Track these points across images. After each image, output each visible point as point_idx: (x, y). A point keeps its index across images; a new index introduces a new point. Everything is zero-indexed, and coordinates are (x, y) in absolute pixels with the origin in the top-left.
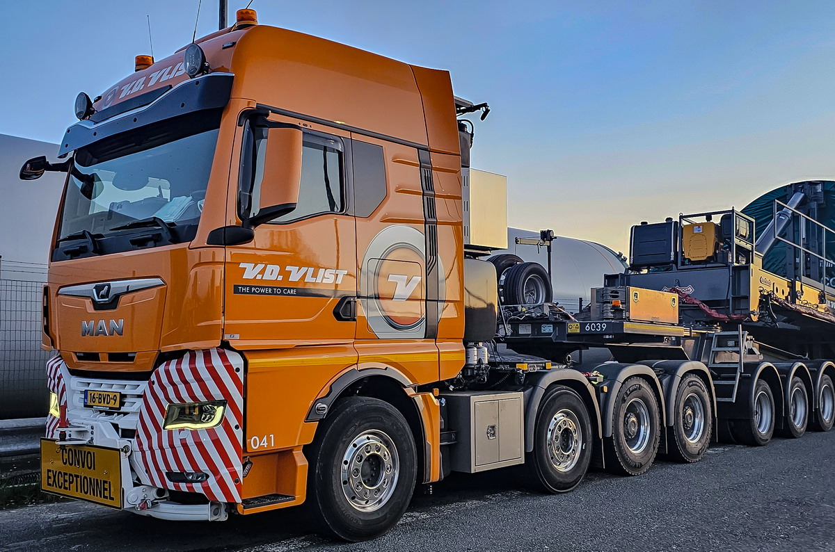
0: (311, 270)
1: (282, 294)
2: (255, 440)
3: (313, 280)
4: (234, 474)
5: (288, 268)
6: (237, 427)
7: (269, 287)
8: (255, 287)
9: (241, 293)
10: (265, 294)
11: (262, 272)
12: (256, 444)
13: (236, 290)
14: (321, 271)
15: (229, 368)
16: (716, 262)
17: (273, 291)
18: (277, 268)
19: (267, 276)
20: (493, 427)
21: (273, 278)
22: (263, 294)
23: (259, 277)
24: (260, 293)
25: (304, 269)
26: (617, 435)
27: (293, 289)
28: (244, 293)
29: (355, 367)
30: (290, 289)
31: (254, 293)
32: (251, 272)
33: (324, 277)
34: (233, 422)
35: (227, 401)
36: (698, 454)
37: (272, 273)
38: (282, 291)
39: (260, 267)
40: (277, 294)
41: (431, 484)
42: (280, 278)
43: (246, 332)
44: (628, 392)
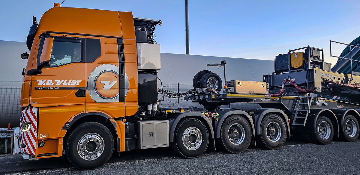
0: (66, 81)
1: (53, 89)
2: (41, 136)
3: (67, 84)
4: (33, 146)
5: (56, 81)
6: (34, 131)
7: (48, 87)
8: (43, 87)
9: (37, 89)
10: (46, 89)
11: (45, 83)
12: (42, 136)
13: (35, 88)
14: (70, 81)
15: (32, 113)
16: (303, 68)
17: (49, 88)
18: (51, 81)
19: (47, 84)
20: (152, 133)
21: (50, 84)
22: (45, 89)
23: (44, 84)
24: (44, 89)
25: (62, 81)
26: (224, 137)
27: (58, 87)
28: (38, 89)
29: (85, 112)
30: (57, 87)
31: (42, 89)
32: (41, 83)
33: (71, 83)
34: (33, 129)
35: (31, 123)
36: (277, 146)
37: (49, 83)
38: (53, 88)
39: (45, 81)
40: (51, 89)
41: (120, 152)
42: (53, 84)
43: (38, 101)
44: (230, 121)
